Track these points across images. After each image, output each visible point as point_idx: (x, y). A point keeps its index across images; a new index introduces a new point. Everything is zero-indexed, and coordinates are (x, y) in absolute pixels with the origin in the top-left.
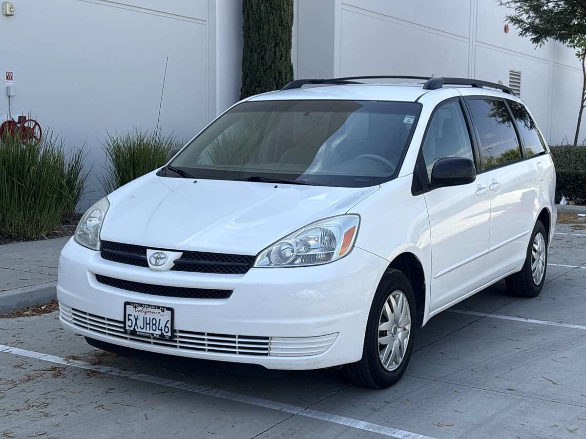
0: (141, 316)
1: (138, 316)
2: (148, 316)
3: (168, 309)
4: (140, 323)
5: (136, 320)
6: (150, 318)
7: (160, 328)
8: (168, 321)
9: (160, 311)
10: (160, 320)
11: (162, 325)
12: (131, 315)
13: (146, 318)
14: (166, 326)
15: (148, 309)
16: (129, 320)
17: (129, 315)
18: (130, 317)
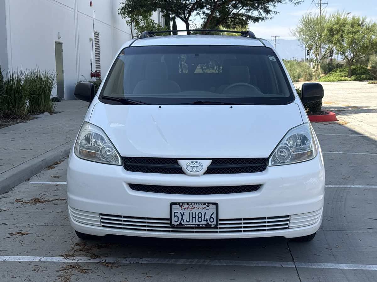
0: (187, 212)
1: (184, 213)
2: (194, 211)
3: (213, 204)
4: (186, 217)
5: (182, 216)
6: (196, 213)
7: (205, 219)
8: (213, 213)
9: (205, 206)
10: (205, 213)
11: (208, 217)
12: (177, 213)
13: (192, 213)
14: (211, 217)
15: (194, 206)
16: (175, 216)
17: (175, 213)
18: (176, 214)
